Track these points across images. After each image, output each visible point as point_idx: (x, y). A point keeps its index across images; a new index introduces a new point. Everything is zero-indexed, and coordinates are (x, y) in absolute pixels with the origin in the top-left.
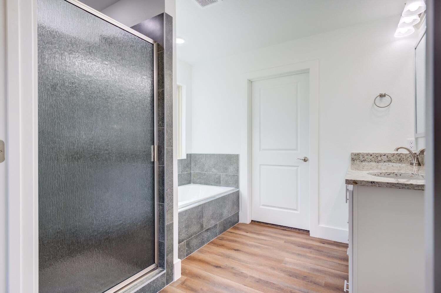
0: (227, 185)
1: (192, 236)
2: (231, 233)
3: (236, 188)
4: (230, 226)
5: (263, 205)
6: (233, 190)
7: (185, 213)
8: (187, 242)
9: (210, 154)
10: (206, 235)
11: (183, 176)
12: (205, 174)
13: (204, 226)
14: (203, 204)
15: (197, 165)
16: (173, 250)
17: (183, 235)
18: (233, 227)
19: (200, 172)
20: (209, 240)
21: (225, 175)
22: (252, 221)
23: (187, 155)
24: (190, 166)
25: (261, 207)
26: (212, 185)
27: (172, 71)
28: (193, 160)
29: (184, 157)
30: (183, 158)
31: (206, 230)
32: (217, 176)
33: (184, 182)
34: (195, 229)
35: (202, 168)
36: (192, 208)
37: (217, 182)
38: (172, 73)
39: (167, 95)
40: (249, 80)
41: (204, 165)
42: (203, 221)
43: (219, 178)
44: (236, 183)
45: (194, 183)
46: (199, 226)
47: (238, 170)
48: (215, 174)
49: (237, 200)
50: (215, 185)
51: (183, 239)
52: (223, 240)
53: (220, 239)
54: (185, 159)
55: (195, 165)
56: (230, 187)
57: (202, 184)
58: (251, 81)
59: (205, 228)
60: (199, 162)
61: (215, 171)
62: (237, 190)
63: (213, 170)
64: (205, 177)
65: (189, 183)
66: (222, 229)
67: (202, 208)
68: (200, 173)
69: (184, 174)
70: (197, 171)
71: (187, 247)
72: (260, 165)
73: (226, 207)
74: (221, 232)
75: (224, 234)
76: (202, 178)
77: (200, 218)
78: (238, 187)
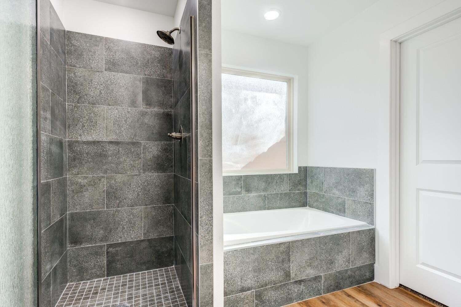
0: (355, 216)
1: (266, 285)
2: (349, 296)
3: (369, 224)
4: (351, 284)
5: (423, 264)
6: (363, 226)
7: (254, 251)
8: (256, 292)
9: (330, 168)
10: (295, 289)
11: (292, 195)
12: (324, 195)
13: (292, 275)
14: (289, 242)
15: (314, 182)
16: (213, 302)
17: (249, 281)
18: (358, 287)
19: (317, 192)
20: (303, 298)
21: (352, 200)
22: (401, 285)
23: (300, 168)
24: (304, 183)
25: (419, 266)
26: (333, 213)
27: (210, 49)
28: (309, 175)
29: (296, 171)
30: (294, 173)
31: (296, 282)
32: (340, 201)
33: (294, 204)
34: (273, 276)
35: (320, 187)
36: (267, 246)
37: (341, 210)
38: (211, 52)
39: (202, 84)
40: (396, 42)
41: (323, 184)
42: (290, 266)
43: (343, 204)
44: (370, 215)
45: (311, 206)
46: (281, 273)
47: (372, 195)
48: (338, 197)
49: (368, 244)
50: (337, 214)
51: (249, 287)
52: (326, 305)
53: (324, 301)
54: (296, 174)
55: (312, 182)
56: (360, 220)
57: (320, 209)
58: (400, 41)
59: (293, 279)
60: (316, 178)
61: (337, 192)
62: (371, 228)
63: (335, 191)
64: (324, 200)
65: (304, 204)
66: (331, 286)
67: (289, 247)
68: (317, 194)
69: (294, 193)
70: (314, 191)
71: (257, 299)
72: (418, 190)
73: (341, 252)
74: (328, 290)
75: (335, 295)
76: (320, 200)
77: (283, 261)
78: (372, 222)
